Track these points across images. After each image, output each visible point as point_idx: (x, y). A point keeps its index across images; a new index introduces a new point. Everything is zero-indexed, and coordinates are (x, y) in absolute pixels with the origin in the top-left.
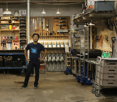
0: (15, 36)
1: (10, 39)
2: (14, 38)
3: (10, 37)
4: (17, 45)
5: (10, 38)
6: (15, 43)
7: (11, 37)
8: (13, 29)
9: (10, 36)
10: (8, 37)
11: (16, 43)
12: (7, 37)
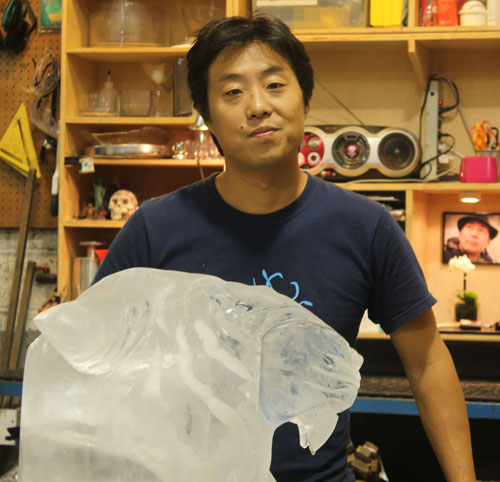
0: (452, 127)
1: (373, 174)
2: (441, 167)
3: (374, 141)
4: (483, 260)
5: (374, 159)
6: (452, 232)
7: (398, 148)
8: (435, 20)
9: (375, 130)
10: (341, 143)
11: (471, 236)
12: (328, 140)
